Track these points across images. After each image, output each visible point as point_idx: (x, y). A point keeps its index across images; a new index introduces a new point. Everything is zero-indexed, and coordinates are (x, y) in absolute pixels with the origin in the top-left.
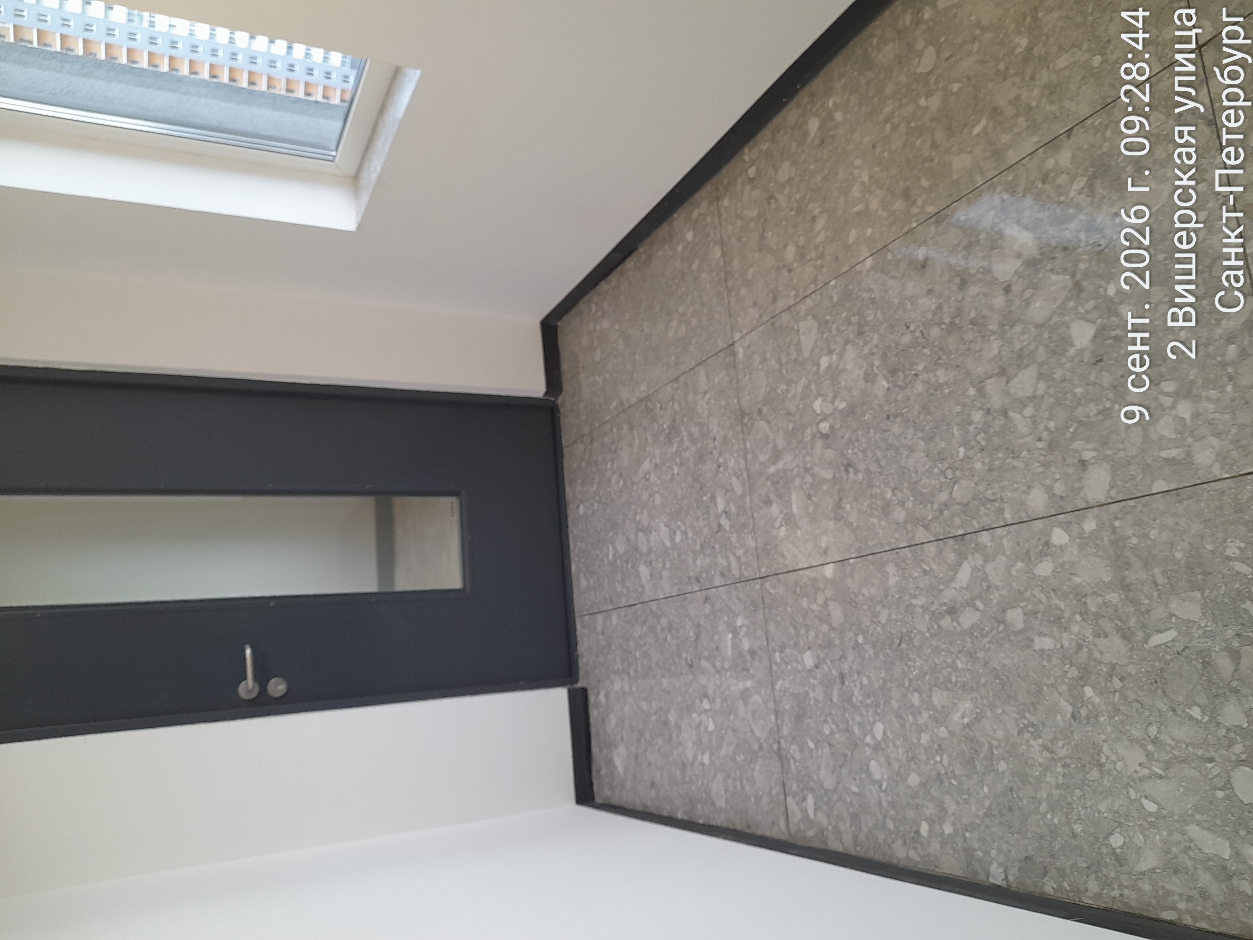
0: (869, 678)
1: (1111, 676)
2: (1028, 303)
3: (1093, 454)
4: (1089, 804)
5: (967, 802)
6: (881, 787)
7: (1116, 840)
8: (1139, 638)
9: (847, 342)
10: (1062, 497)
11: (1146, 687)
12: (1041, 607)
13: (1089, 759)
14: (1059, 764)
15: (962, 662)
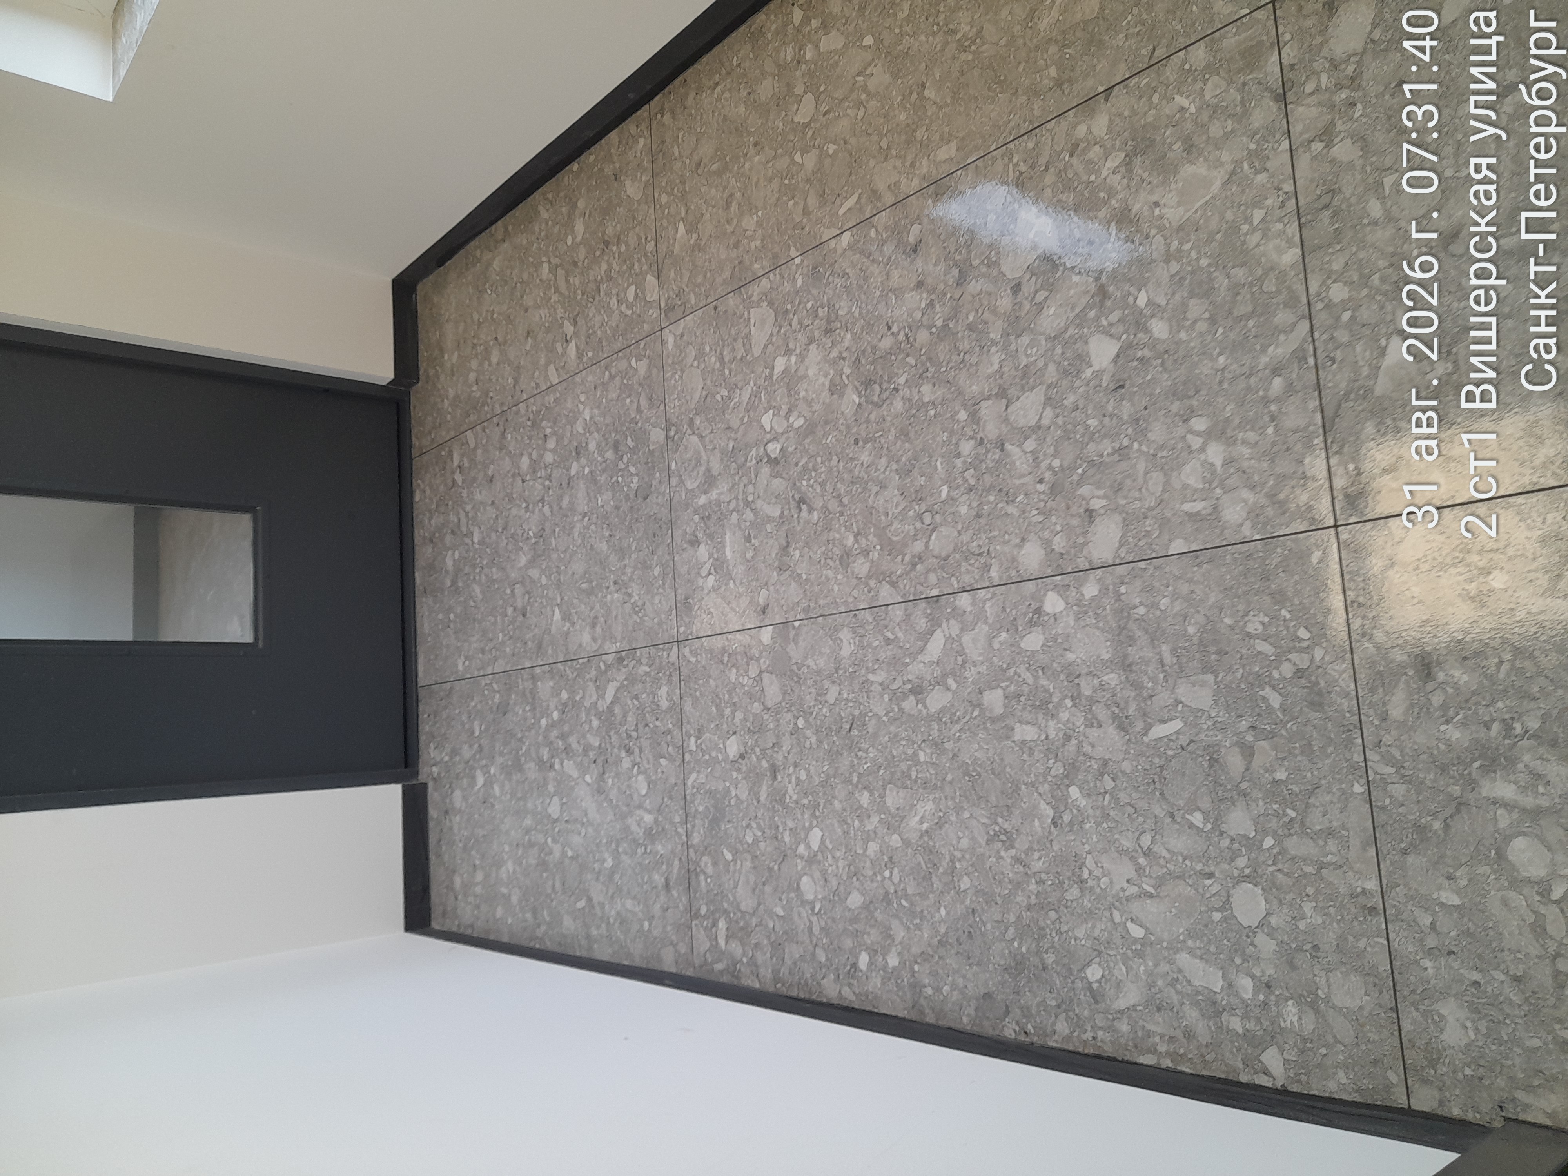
0: (808, 772)
1: (1102, 774)
2: (1040, 308)
3: (1104, 502)
4: (1064, 928)
5: (918, 927)
6: (813, 909)
7: (1094, 973)
8: (1138, 729)
9: (811, 340)
10: (1062, 554)
11: (1142, 788)
12: (1026, 689)
13: (1069, 874)
14: (1033, 881)
15: (926, 754)
